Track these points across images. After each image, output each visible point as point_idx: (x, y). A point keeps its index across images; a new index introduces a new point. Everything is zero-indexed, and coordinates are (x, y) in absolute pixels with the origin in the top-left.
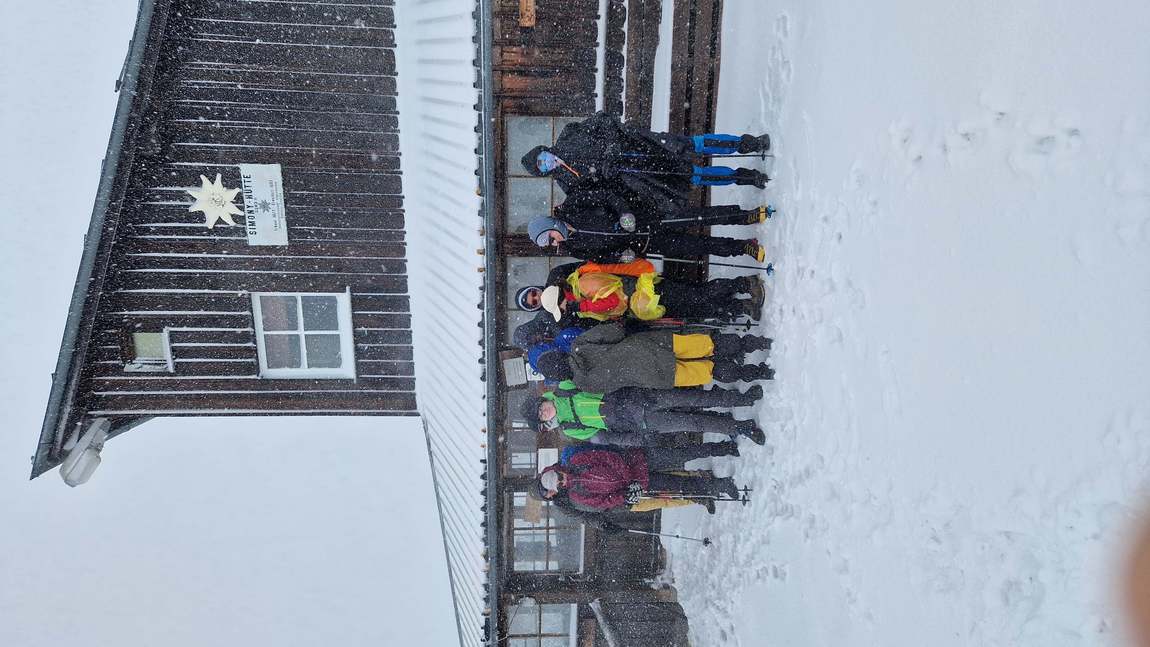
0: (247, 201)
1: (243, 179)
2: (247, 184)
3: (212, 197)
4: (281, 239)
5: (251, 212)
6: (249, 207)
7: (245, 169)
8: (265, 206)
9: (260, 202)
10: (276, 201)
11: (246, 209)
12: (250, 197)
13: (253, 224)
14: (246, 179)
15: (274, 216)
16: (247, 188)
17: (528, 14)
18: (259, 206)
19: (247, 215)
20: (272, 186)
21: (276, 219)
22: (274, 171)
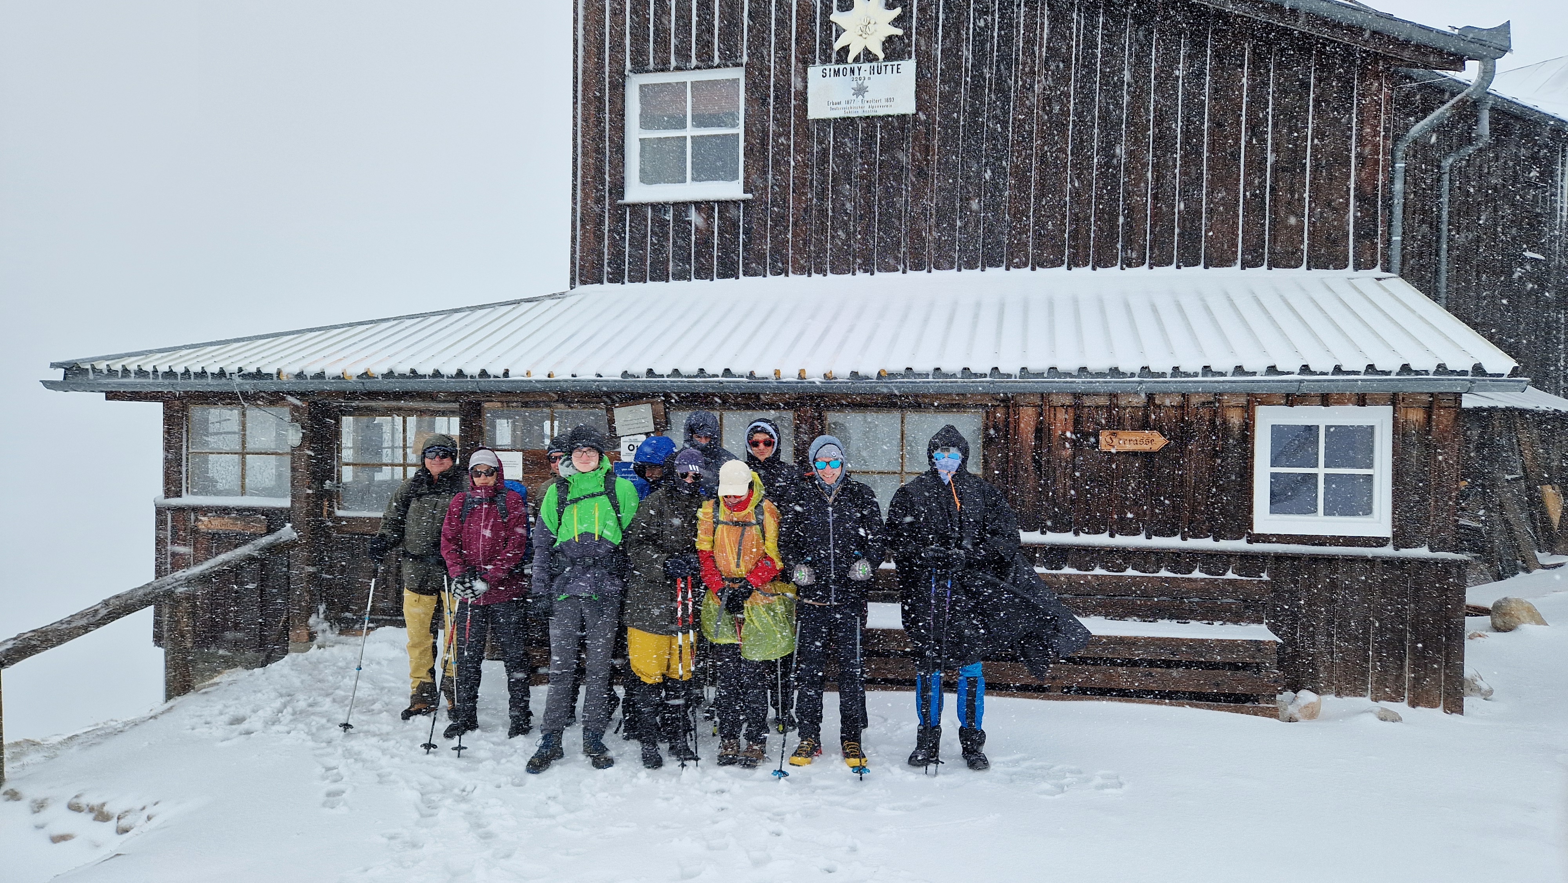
0: (866, 66)
1: (896, 63)
2: (889, 68)
3: (872, 22)
4: (817, 110)
5: (852, 71)
6: (859, 70)
7: (909, 66)
8: (860, 91)
9: (865, 84)
10: (866, 105)
11: (856, 66)
12: (872, 70)
13: (837, 73)
14: (895, 68)
15: (847, 102)
16: (884, 68)
17: (1116, 441)
18: (860, 82)
19: (848, 67)
20: (887, 100)
22: (906, 105)
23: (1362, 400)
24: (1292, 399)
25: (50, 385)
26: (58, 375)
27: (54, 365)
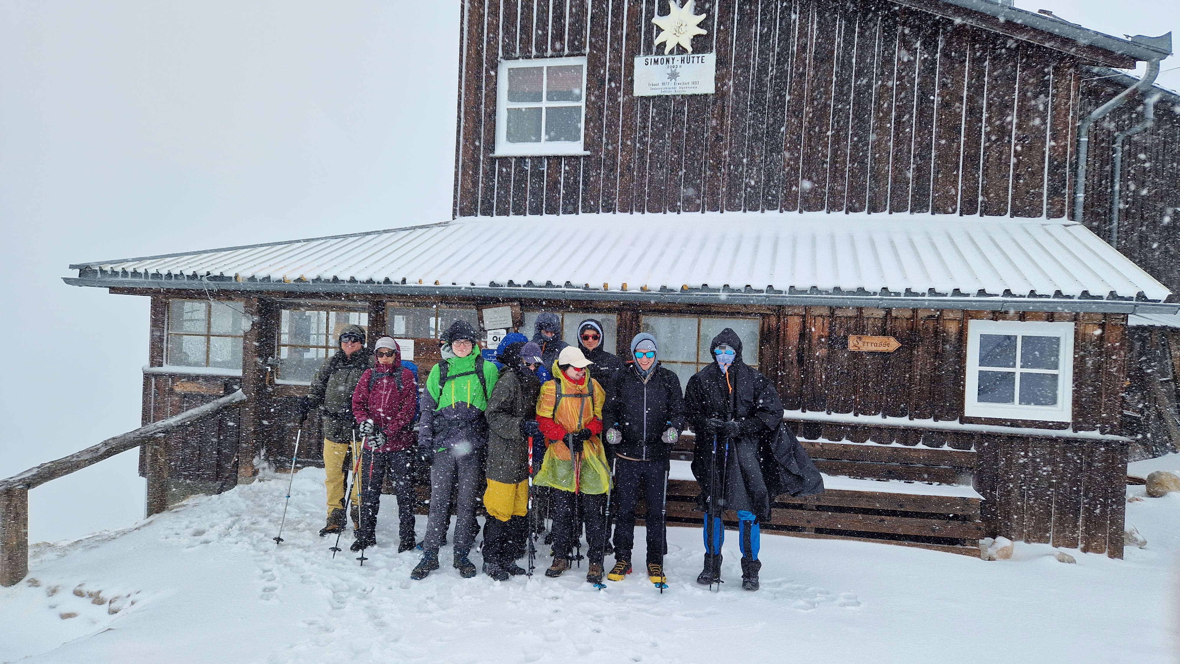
0: (678, 58)
1: (700, 55)
2: (696, 59)
3: (684, 24)
4: (640, 90)
5: (668, 61)
6: (673, 60)
7: (711, 58)
8: (673, 75)
9: (677, 71)
10: (678, 86)
11: (671, 57)
12: (683, 60)
13: (656, 62)
14: (700, 59)
15: (663, 84)
16: (691, 59)
17: (861, 343)
18: (673, 69)
19: (665, 57)
20: (693, 83)
21: (660, 86)
22: (708, 87)
23: (1051, 317)
24: (997, 315)
25: (67, 281)
26: (75, 274)
27: (72, 267)
